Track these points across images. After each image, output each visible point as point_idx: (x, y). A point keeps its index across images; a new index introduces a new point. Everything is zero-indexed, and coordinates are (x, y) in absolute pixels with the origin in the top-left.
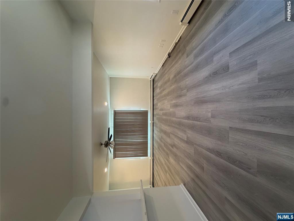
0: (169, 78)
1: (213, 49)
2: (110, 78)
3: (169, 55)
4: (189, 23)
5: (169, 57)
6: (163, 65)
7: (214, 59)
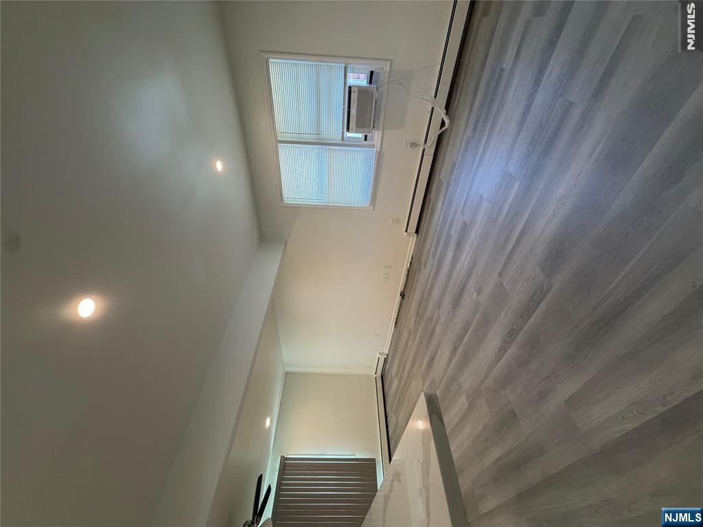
0: (410, 329)
1: (447, 227)
2: (286, 373)
3: (403, 295)
4: (417, 232)
5: (403, 298)
6: (396, 323)
7: (452, 233)
